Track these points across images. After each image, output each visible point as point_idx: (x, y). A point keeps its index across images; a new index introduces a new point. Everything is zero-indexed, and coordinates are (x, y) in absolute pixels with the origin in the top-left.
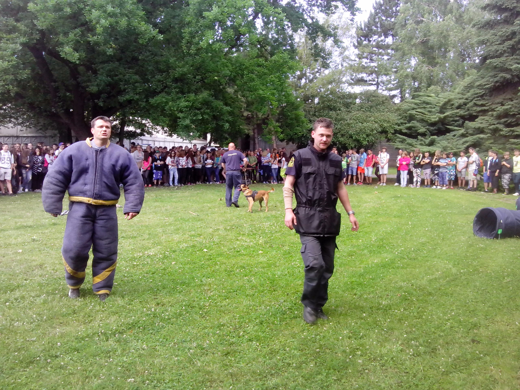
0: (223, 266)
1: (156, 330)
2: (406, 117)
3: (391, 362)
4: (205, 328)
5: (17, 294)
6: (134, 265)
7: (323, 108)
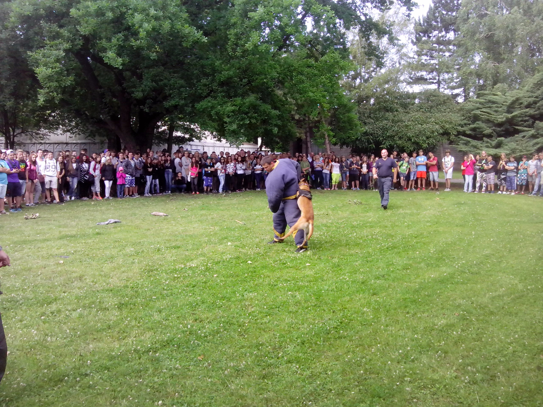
0: (267, 280)
1: (190, 349)
2: (469, 117)
3: (444, 390)
4: (243, 347)
5: (54, 307)
6: (175, 277)
7: (380, 109)
